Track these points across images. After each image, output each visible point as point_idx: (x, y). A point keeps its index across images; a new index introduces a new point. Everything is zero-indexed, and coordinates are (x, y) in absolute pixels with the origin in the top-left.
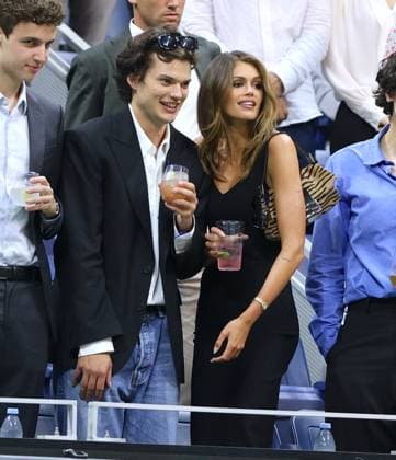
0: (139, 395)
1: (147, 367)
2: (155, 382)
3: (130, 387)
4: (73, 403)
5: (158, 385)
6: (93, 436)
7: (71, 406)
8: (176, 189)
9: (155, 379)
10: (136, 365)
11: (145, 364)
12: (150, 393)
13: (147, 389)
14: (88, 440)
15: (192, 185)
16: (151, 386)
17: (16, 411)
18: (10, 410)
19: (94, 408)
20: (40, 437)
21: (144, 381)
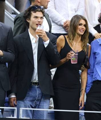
0: (37, 107)
1: (39, 100)
2: (41, 104)
3: (34, 105)
4: (16, 108)
5: (42, 104)
6: (21, 117)
7: (15, 109)
9: (41, 103)
10: (36, 99)
11: (38, 99)
12: (40, 107)
13: (39, 105)
14: (20, 118)
16: (40, 105)
19: (21, 109)
20: (7, 117)
21: (38, 103)
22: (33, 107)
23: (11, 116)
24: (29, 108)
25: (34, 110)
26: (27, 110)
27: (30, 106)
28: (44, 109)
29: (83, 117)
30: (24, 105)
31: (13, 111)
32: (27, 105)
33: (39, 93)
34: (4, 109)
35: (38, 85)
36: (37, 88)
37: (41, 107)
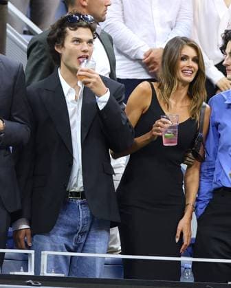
0: (80, 250)
1: (85, 232)
3: (73, 244)
6: (44, 272)
7: (31, 254)
10: (78, 231)
11: (83, 231)
13: (84, 245)
16: (87, 243)
19: (45, 255)
20: (11, 273)
21: (83, 241)
22: (72, 248)
23: (22, 270)
24: (62, 251)
25: (72, 257)
26: (56, 257)
27: (64, 248)
28: (95, 253)
29: (188, 272)
30: (51, 246)
31: (25, 260)
32: (58, 245)
33: (85, 217)
34: (4, 253)
35: (82, 199)
36: (81, 204)
37: (90, 249)
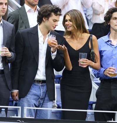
0: (40, 106)
3: (38, 104)
4: (20, 107)
8: (52, 42)
9: (45, 102)
10: (40, 98)
13: (42, 104)
14: (24, 118)
15: (56, 41)
17: (4, 109)
18: (2, 109)
19: (26, 109)
20: (11, 117)
21: (42, 102)
23: (15, 115)
32: (31, 104)
33: (43, 91)
36: (41, 86)
